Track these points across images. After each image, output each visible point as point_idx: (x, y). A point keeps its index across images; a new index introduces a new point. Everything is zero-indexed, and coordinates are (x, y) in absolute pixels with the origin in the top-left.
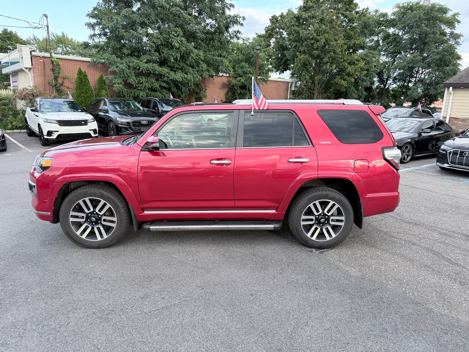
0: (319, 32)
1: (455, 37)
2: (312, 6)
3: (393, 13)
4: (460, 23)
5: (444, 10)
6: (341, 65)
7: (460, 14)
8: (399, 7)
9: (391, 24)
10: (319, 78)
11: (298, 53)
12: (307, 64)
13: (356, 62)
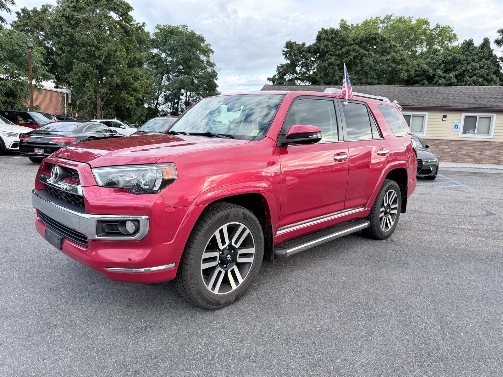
0: (99, 38)
1: (212, 65)
2: (84, 8)
3: (154, 34)
4: (213, 53)
5: (202, 40)
6: (126, 79)
7: (211, 45)
8: (160, 29)
9: (154, 44)
10: (104, 91)
11: (74, 60)
12: (88, 75)
13: (139, 77)
